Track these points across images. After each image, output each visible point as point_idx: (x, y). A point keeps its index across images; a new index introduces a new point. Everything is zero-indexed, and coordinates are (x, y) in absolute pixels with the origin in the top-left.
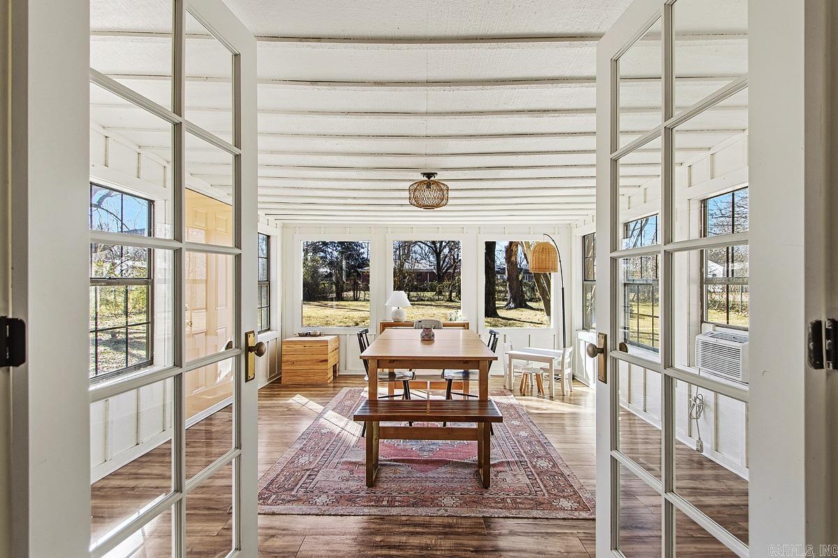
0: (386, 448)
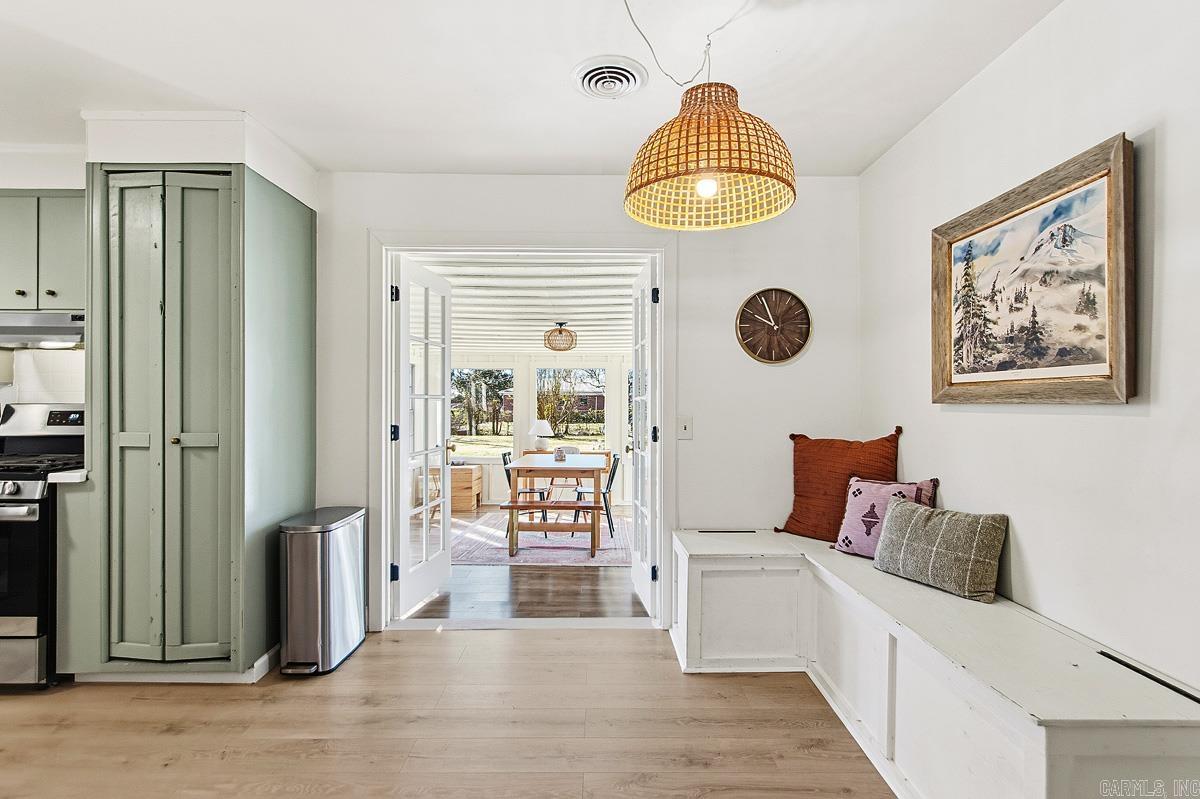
0: (524, 537)
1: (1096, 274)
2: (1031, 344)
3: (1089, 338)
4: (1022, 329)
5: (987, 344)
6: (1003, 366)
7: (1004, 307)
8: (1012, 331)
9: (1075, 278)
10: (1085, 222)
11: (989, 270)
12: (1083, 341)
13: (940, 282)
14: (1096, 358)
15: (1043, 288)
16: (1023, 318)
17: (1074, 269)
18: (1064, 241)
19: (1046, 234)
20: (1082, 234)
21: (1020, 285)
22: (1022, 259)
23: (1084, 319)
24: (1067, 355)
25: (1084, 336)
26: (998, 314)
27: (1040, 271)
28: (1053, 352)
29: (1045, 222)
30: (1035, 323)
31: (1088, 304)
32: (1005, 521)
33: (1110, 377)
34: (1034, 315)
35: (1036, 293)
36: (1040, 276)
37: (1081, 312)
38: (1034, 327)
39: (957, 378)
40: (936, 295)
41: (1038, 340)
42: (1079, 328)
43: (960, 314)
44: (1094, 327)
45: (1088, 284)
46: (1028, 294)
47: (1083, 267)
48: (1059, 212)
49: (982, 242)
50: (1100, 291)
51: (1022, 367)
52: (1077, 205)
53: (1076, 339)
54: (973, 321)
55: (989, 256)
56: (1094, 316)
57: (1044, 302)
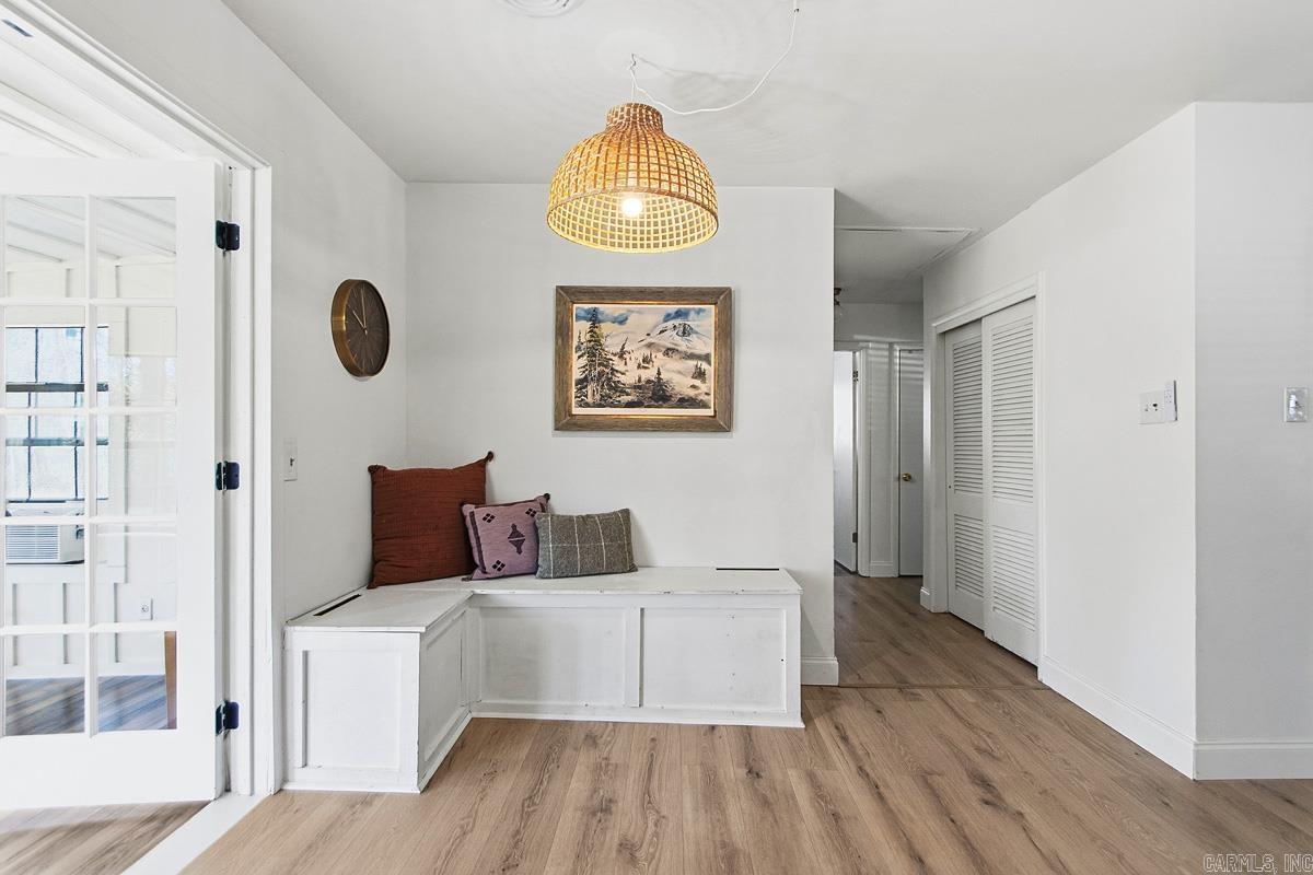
1: (706, 358)
2: (657, 393)
3: (700, 394)
4: (649, 381)
5: (618, 388)
6: (630, 405)
7: (632, 365)
8: (640, 380)
9: (692, 356)
10: (698, 326)
11: (617, 335)
12: (696, 395)
13: (563, 331)
14: (705, 405)
15: (666, 358)
16: (650, 374)
17: (689, 351)
18: (684, 333)
19: (670, 324)
20: (697, 333)
21: (647, 352)
22: (648, 335)
23: (697, 382)
24: (685, 402)
25: (697, 392)
26: (626, 368)
27: (663, 347)
28: (675, 400)
29: (668, 317)
30: (659, 379)
31: (700, 374)
32: (626, 512)
33: (714, 416)
34: (659, 373)
35: (659, 359)
36: (664, 350)
37: (696, 378)
38: (659, 381)
39: (576, 411)
40: (560, 341)
41: (663, 390)
42: (693, 387)
43: (584, 361)
44: (703, 388)
45: (700, 363)
46: (654, 359)
47: (697, 352)
48: (679, 314)
49: (607, 312)
50: (710, 370)
51: (649, 407)
52: (692, 314)
53: (692, 393)
54: (598, 369)
55: (616, 325)
56: (704, 381)
57: (668, 366)
